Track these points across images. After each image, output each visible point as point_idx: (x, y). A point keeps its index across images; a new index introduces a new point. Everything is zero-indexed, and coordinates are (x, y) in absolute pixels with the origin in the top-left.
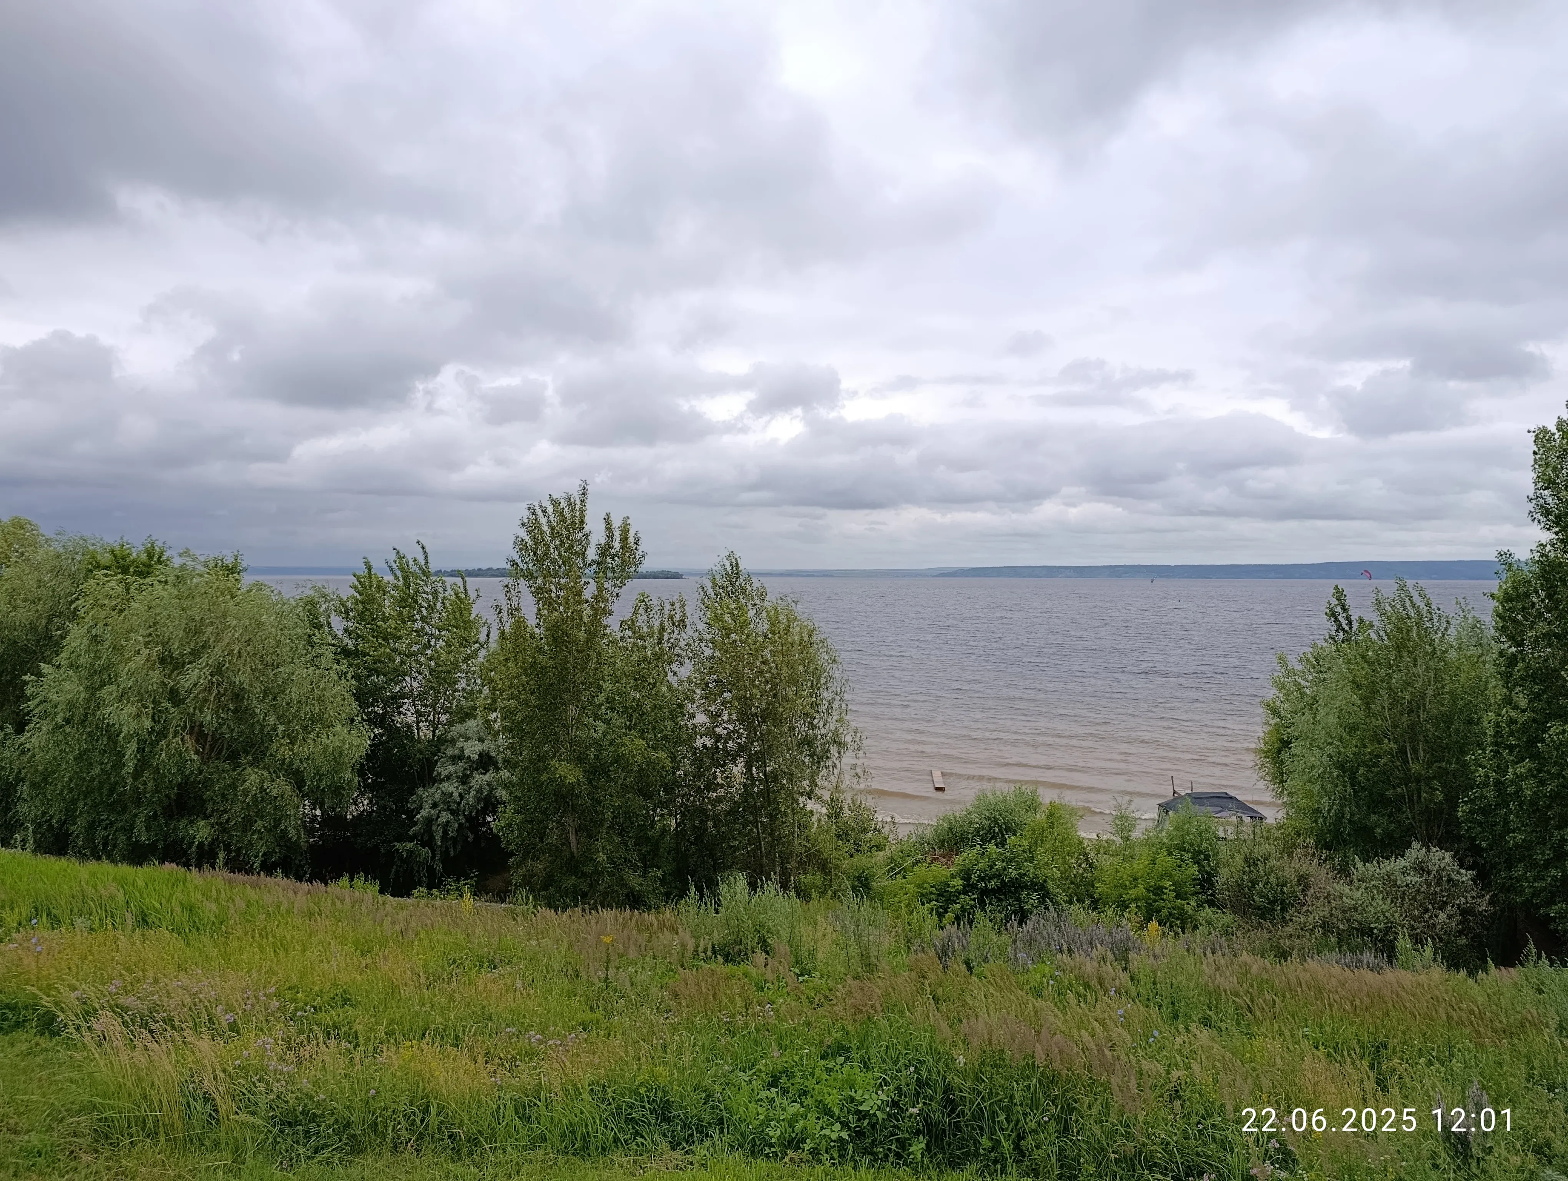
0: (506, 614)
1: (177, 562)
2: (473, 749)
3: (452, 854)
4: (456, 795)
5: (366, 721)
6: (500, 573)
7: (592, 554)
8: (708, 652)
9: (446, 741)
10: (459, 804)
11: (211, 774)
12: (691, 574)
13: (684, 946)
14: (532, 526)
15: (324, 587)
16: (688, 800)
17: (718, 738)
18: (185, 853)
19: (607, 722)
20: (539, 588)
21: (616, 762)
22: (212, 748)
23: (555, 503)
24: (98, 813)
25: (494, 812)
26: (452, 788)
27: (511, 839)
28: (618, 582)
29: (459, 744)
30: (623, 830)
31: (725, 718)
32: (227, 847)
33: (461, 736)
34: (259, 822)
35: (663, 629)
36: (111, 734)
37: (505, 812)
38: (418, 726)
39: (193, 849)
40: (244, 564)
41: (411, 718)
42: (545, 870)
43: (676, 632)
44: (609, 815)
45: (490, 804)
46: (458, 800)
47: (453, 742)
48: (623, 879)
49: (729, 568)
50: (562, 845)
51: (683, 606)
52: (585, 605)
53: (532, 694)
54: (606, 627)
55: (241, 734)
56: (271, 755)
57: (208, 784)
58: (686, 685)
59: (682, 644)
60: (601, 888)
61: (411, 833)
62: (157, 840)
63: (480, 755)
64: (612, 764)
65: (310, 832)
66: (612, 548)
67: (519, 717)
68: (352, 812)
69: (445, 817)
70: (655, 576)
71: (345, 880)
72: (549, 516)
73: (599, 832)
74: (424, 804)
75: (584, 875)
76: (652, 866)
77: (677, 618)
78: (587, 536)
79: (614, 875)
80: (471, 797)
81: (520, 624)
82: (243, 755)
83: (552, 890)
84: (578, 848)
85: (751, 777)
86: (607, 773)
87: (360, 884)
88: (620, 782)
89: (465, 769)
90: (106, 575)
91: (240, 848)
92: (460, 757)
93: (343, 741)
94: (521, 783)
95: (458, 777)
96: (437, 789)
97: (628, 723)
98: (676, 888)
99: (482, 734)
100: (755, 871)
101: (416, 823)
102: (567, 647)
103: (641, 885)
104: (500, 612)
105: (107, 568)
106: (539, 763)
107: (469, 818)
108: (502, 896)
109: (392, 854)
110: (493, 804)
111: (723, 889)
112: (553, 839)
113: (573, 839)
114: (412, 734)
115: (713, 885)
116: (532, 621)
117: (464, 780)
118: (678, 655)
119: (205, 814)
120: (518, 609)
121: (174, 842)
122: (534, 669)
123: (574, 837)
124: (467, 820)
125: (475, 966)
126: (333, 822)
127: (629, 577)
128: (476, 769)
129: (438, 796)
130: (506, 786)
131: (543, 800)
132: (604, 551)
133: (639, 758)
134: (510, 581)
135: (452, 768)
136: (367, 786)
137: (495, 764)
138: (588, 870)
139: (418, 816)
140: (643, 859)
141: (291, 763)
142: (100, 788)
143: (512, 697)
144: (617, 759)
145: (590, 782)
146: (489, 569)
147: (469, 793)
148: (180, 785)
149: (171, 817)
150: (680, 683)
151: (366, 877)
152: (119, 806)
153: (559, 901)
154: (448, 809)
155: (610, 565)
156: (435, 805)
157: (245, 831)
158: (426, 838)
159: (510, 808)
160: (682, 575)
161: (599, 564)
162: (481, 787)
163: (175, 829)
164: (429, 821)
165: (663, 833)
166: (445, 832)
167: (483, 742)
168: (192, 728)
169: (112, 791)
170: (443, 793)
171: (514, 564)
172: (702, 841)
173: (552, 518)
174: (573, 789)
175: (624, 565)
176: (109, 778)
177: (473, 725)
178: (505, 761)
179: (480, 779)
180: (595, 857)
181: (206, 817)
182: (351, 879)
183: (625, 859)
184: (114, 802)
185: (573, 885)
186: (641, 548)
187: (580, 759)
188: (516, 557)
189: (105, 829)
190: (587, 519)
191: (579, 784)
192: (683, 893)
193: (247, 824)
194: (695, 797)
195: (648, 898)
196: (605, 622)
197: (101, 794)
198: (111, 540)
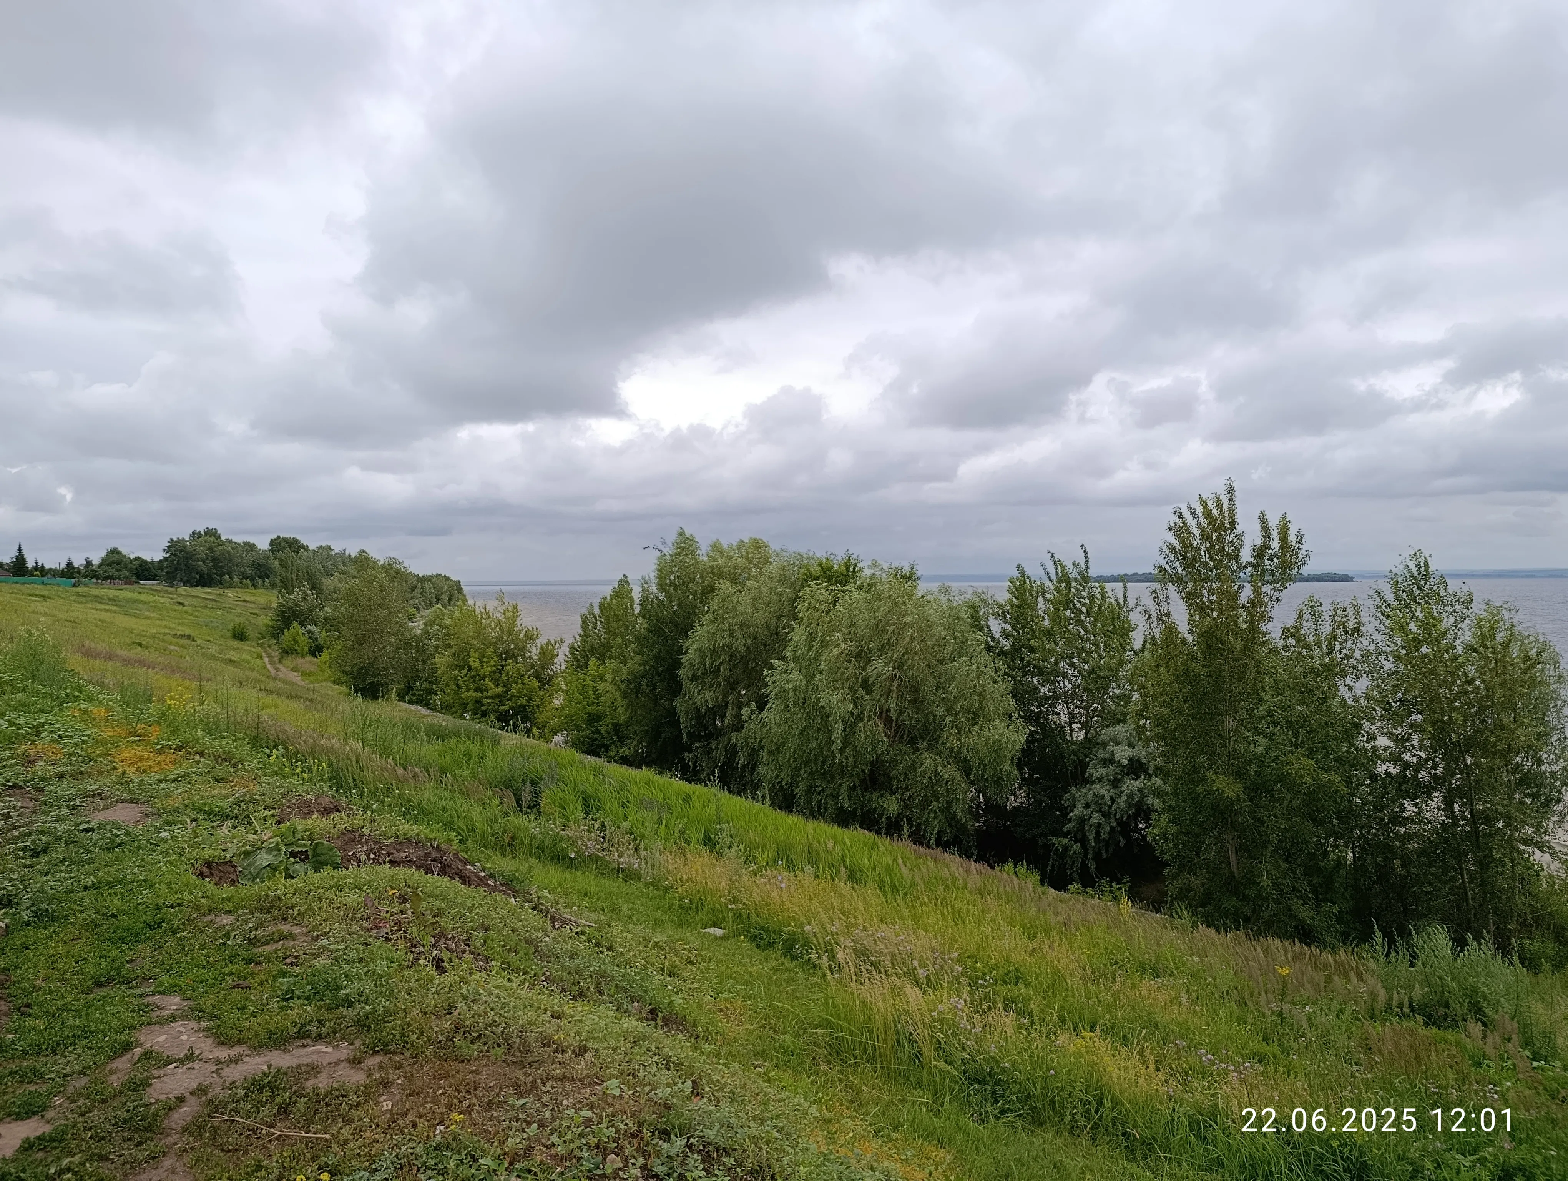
0: (1155, 620)
1: (867, 572)
2: (1123, 754)
3: (1104, 856)
4: (1107, 797)
5: (1022, 717)
6: (1146, 578)
7: (1246, 555)
8: (1389, 666)
9: (1098, 744)
10: (1110, 807)
11: (896, 755)
12: (1364, 577)
13: (1373, 996)
14: (1181, 531)
15: (984, 593)
16: (1368, 833)
17: (1407, 765)
18: (877, 822)
19: (1271, 737)
20: (1189, 593)
21: (1281, 781)
22: (896, 732)
23: (1204, 504)
24: (814, 780)
25: (1147, 820)
26: (1104, 790)
27: (1166, 849)
28: (1278, 585)
29: (1110, 748)
30: (1289, 856)
31: (1416, 743)
32: (910, 821)
33: (1111, 739)
34: (934, 803)
35: (1333, 637)
36: (824, 714)
37: (1159, 820)
38: (1071, 727)
39: (883, 819)
40: (919, 573)
41: (1064, 718)
42: (1202, 885)
43: (1350, 642)
44: (1274, 838)
45: (1142, 811)
46: (1109, 803)
47: (1104, 745)
48: (1290, 910)
49: (1415, 570)
50: (1221, 862)
51: (1357, 613)
52: (1241, 611)
53: (1185, 702)
54: (1265, 634)
55: (918, 721)
56: (943, 743)
57: (893, 762)
58: (1364, 703)
59: (1358, 654)
60: (1266, 914)
61: (1065, 830)
62: (857, 808)
63: (1131, 760)
64: (1276, 783)
65: (977, 817)
66: (1270, 548)
67: (1172, 725)
68: (1012, 802)
69: (1097, 818)
70: (1318, 579)
71: (1009, 866)
72: (1198, 517)
73: (1262, 854)
74: (1077, 803)
75: (1246, 898)
76: (1325, 900)
77: (1351, 625)
78: (1239, 537)
79: (1280, 903)
80: (1122, 801)
81: (1171, 631)
82: (920, 741)
83: (1210, 908)
84: (1238, 868)
85: (1452, 816)
86: (1270, 792)
87: (1023, 871)
88: (1286, 803)
89: (1116, 773)
90: (817, 584)
91: (920, 824)
92: (1109, 761)
93: (1002, 735)
94: (1175, 793)
95: (1109, 780)
96: (1090, 790)
97: (1294, 740)
98: (1355, 929)
99: (1132, 739)
100: (1459, 925)
101: (1070, 821)
102: (1222, 655)
103: (1313, 918)
104: (1149, 618)
105: (817, 578)
106: (1194, 775)
107: (1120, 822)
108: (1157, 905)
109: (1048, 847)
110: (1144, 811)
111: (1418, 940)
112: (1210, 854)
113: (1233, 859)
114: (1065, 734)
115: (1405, 933)
116: (1183, 627)
117: (1115, 783)
118: (1354, 668)
119: (891, 790)
120: (1168, 615)
121: (869, 811)
122: (1185, 676)
123: (1234, 855)
124: (1118, 824)
125: (1138, 971)
126: (994, 809)
127: (1291, 580)
128: (1128, 774)
129: (1090, 796)
130: (1158, 793)
131: (1199, 813)
132: (1260, 552)
133: (1308, 780)
134: (1158, 586)
135: (1103, 771)
136: (1023, 779)
137: (1146, 771)
138: (1251, 893)
139: (1071, 814)
140: (1315, 891)
141: (959, 752)
142: (816, 760)
143: (1164, 704)
144: (1282, 778)
145: (1251, 800)
146: (1134, 574)
147: (1120, 797)
148: (872, 763)
149: (866, 789)
150: (1356, 699)
151: (1028, 866)
152: (828, 776)
153: (1217, 920)
154: (1100, 811)
155: (1269, 568)
156: (1087, 806)
157: (923, 809)
158: (1079, 836)
159: (1164, 817)
160: (1352, 578)
161: (1255, 566)
162: (1132, 792)
163: (870, 800)
164: (1082, 821)
165: (1337, 866)
166: (1098, 833)
167: (1134, 748)
168: (881, 713)
169: (824, 763)
170: (1095, 794)
171: (1161, 569)
172: (1388, 881)
173: (1201, 519)
174: (1232, 804)
175: (1284, 566)
176: (821, 752)
177: (1121, 730)
178: (1158, 768)
179: (1131, 785)
180: (1258, 881)
181: (893, 793)
182: (1015, 866)
183: (1294, 888)
184: (825, 772)
185: (1233, 906)
186: (1304, 547)
187: (1239, 774)
188: (1163, 563)
189: (819, 794)
190: (1238, 518)
191: (1239, 800)
192: (1366, 936)
193: (925, 804)
194: (1378, 830)
195: (1322, 935)
196: (1264, 629)
197: (816, 764)
198: (820, 554)
